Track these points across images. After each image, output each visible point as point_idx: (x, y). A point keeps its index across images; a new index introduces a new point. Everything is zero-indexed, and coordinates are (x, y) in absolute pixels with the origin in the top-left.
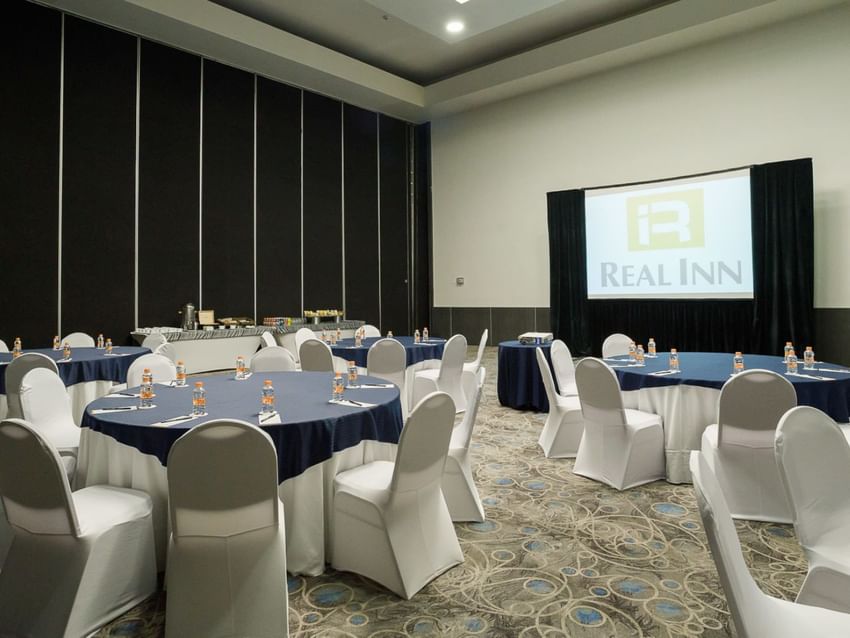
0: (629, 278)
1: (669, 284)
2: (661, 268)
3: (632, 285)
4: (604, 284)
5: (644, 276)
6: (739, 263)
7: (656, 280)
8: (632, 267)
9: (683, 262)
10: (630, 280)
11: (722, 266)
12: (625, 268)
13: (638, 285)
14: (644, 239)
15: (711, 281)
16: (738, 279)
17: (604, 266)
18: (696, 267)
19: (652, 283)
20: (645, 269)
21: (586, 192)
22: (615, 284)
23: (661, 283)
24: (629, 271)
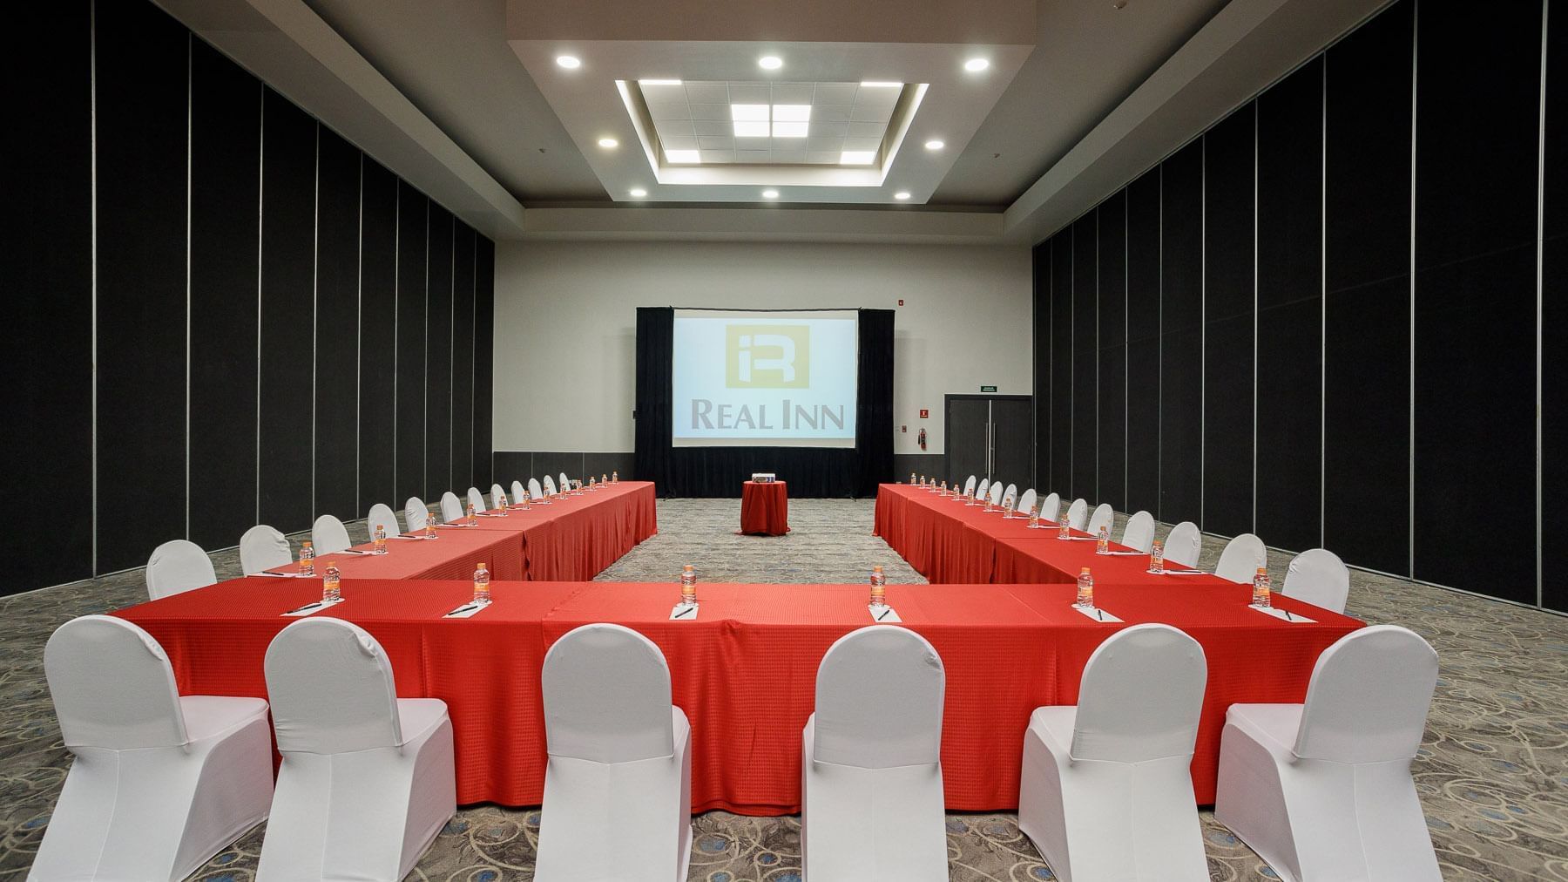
0: (724, 418)
1: (771, 427)
2: (762, 408)
3: (730, 427)
4: (695, 425)
5: (743, 417)
6: (842, 407)
7: (756, 421)
8: (730, 406)
9: (786, 404)
10: (727, 422)
11: (826, 410)
12: (721, 408)
13: (736, 427)
14: (745, 375)
15: (814, 425)
16: (840, 425)
17: (695, 403)
18: (799, 410)
19: (752, 426)
20: (745, 409)
21: (675, 311)
22: (709, 426)
23: (762, 426)
24: (726, 411)
